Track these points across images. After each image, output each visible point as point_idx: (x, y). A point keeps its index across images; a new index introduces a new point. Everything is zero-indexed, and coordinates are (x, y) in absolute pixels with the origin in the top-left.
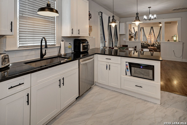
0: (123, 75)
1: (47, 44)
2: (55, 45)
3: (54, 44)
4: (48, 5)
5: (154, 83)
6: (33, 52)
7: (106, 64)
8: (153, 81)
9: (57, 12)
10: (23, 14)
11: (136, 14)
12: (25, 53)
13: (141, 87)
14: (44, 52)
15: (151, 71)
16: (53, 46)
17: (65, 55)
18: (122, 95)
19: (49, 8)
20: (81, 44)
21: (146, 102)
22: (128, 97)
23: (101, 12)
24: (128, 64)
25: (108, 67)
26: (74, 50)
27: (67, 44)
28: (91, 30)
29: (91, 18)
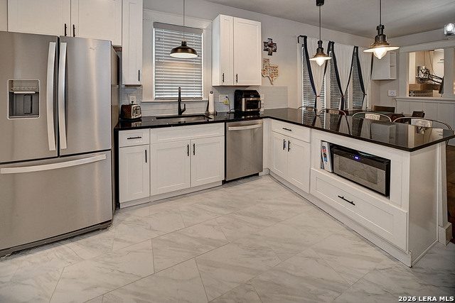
0: (315, 168)
1: (182, 96)
2: (201, 98)
3: (200, 96)
4: (184, 44)
5: (387, 203)
6: (171, 106)
7: (282, 138)
8: (387, 200)
9: (194, 52)
10: (159, 59)
11: (378, 28)
12: (162, 107)
13: (352, 203)
14: (182, 108)
15: (382, 173)
16: (198, 100)
17: (215, 114)
18: (312, 208)
19: (184, 48)
20: (244, 99)
21: (364, 243)
22: (323, 215)
23: (302, 36)
24: (326, 145)
25: (286, 145)
26: (235, 109)
27: (222, 98)
28: (276, 73)
29: (275, 51)
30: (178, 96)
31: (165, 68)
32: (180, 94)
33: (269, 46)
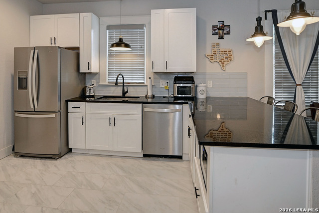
2: (144, 83)
3: (141, 81)
6: (119, 89)
27: (163, 84)
28: (230, 58)
29: (228, 33)
30: (122, 81)
31: (115, 59)
32: (123, 80)
33: (219, 29)
